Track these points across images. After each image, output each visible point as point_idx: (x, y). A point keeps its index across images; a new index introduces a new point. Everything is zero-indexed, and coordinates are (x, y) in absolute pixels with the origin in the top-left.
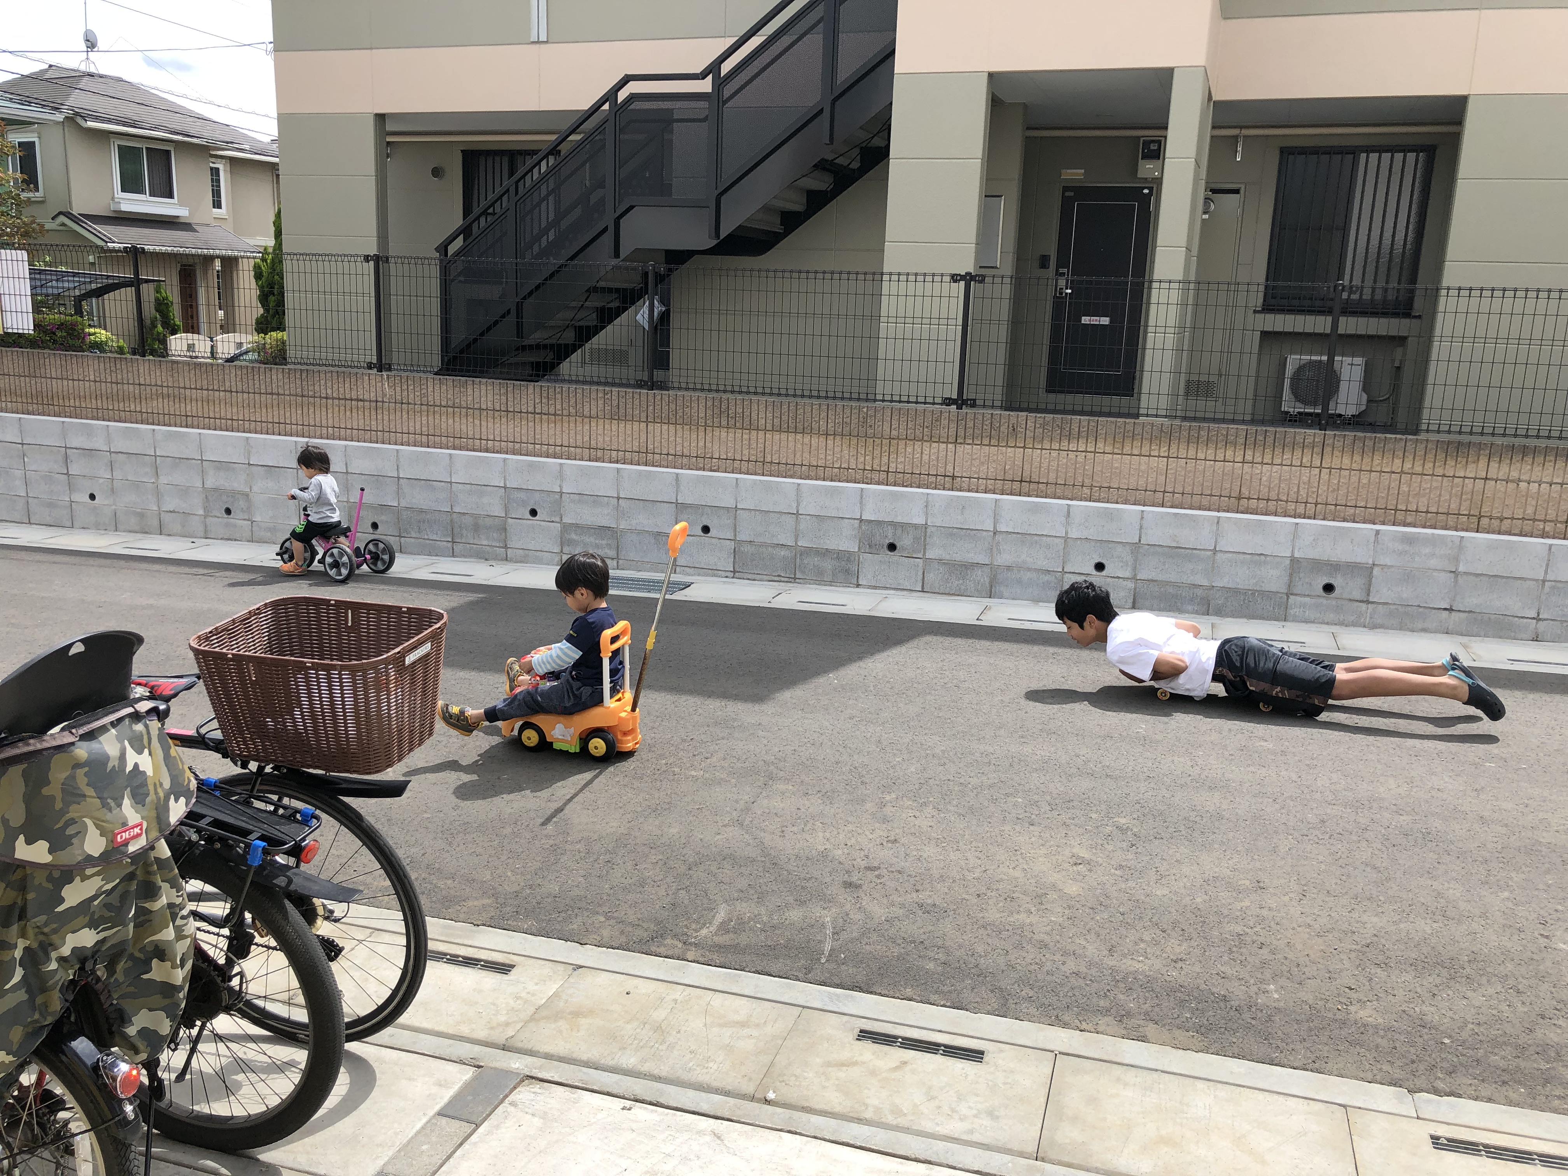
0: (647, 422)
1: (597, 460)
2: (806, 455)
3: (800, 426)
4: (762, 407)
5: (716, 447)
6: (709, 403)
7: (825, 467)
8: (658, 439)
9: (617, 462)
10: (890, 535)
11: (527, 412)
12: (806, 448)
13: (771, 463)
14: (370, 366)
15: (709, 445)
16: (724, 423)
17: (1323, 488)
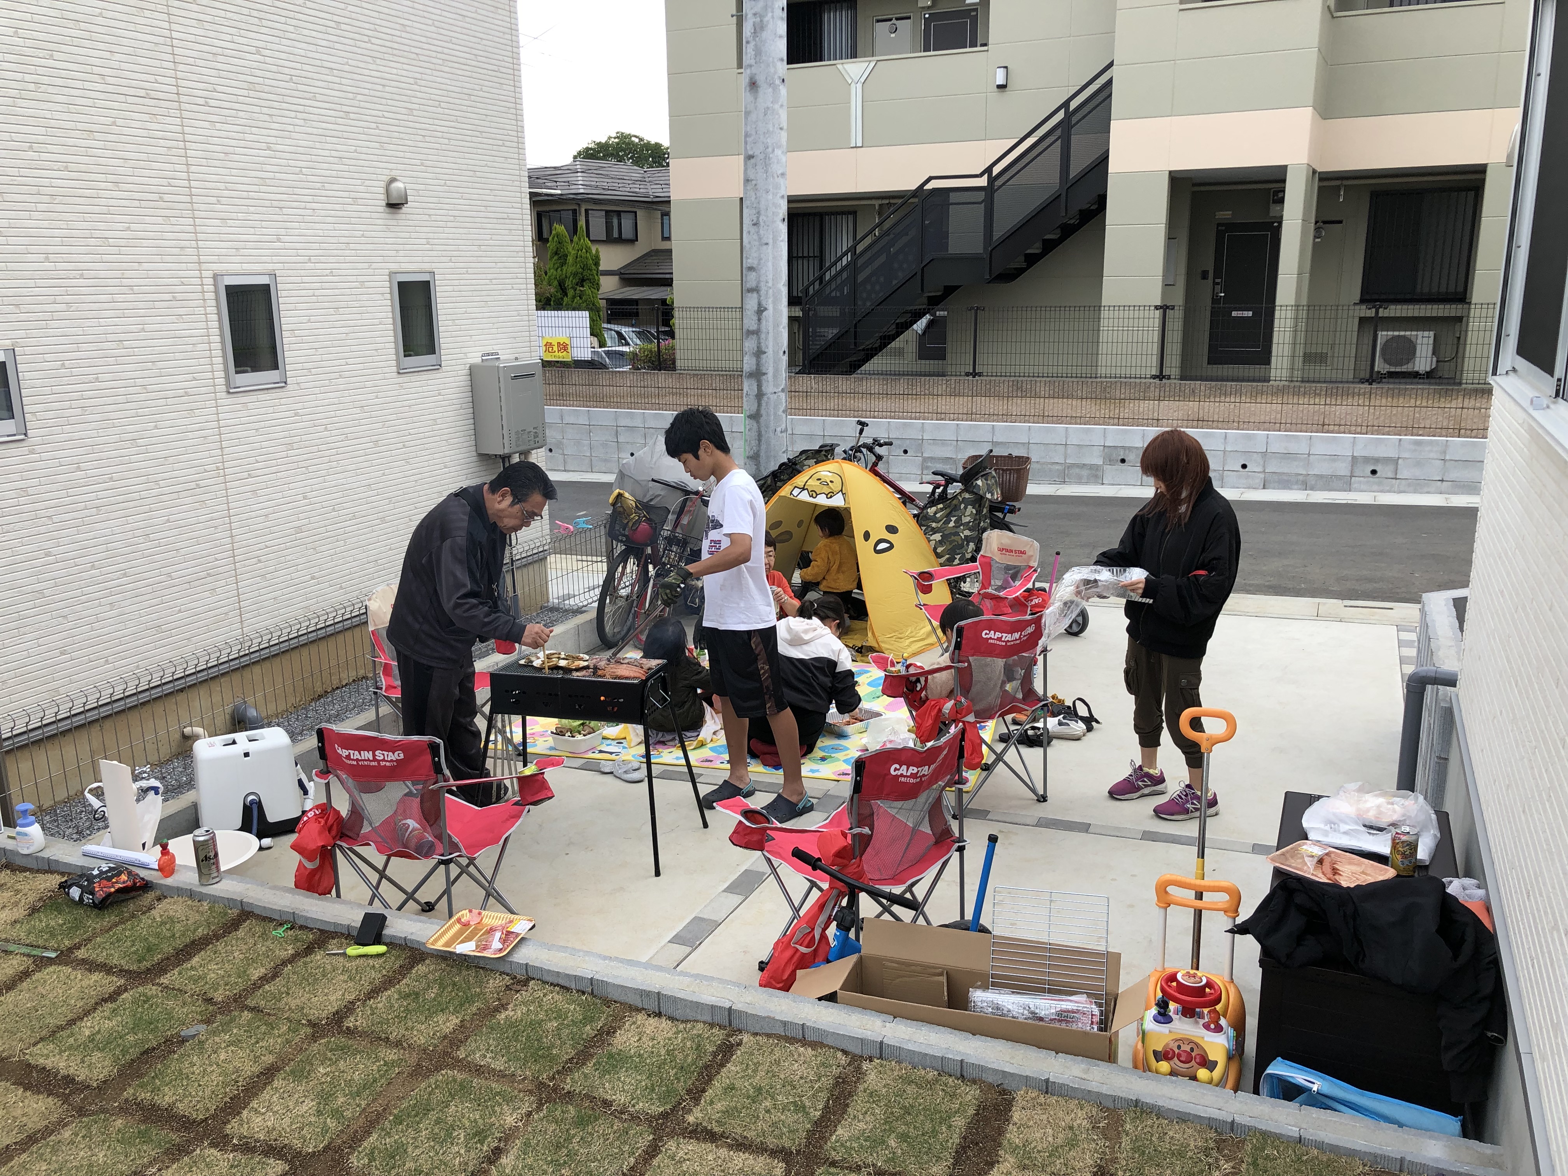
0: (972, 396)
1: (941, 419)
2: (1069, 411)
3: (1066, 394)
4: (1043, 384)
5: (1014, 409)
6: (1011, 384)
7: (1081, 418)
8: (979, 405)
9: (954, 420)
10: (1121, 454)
15: (1010, 408)
16: (1019, 395)
17: (1371, 417)
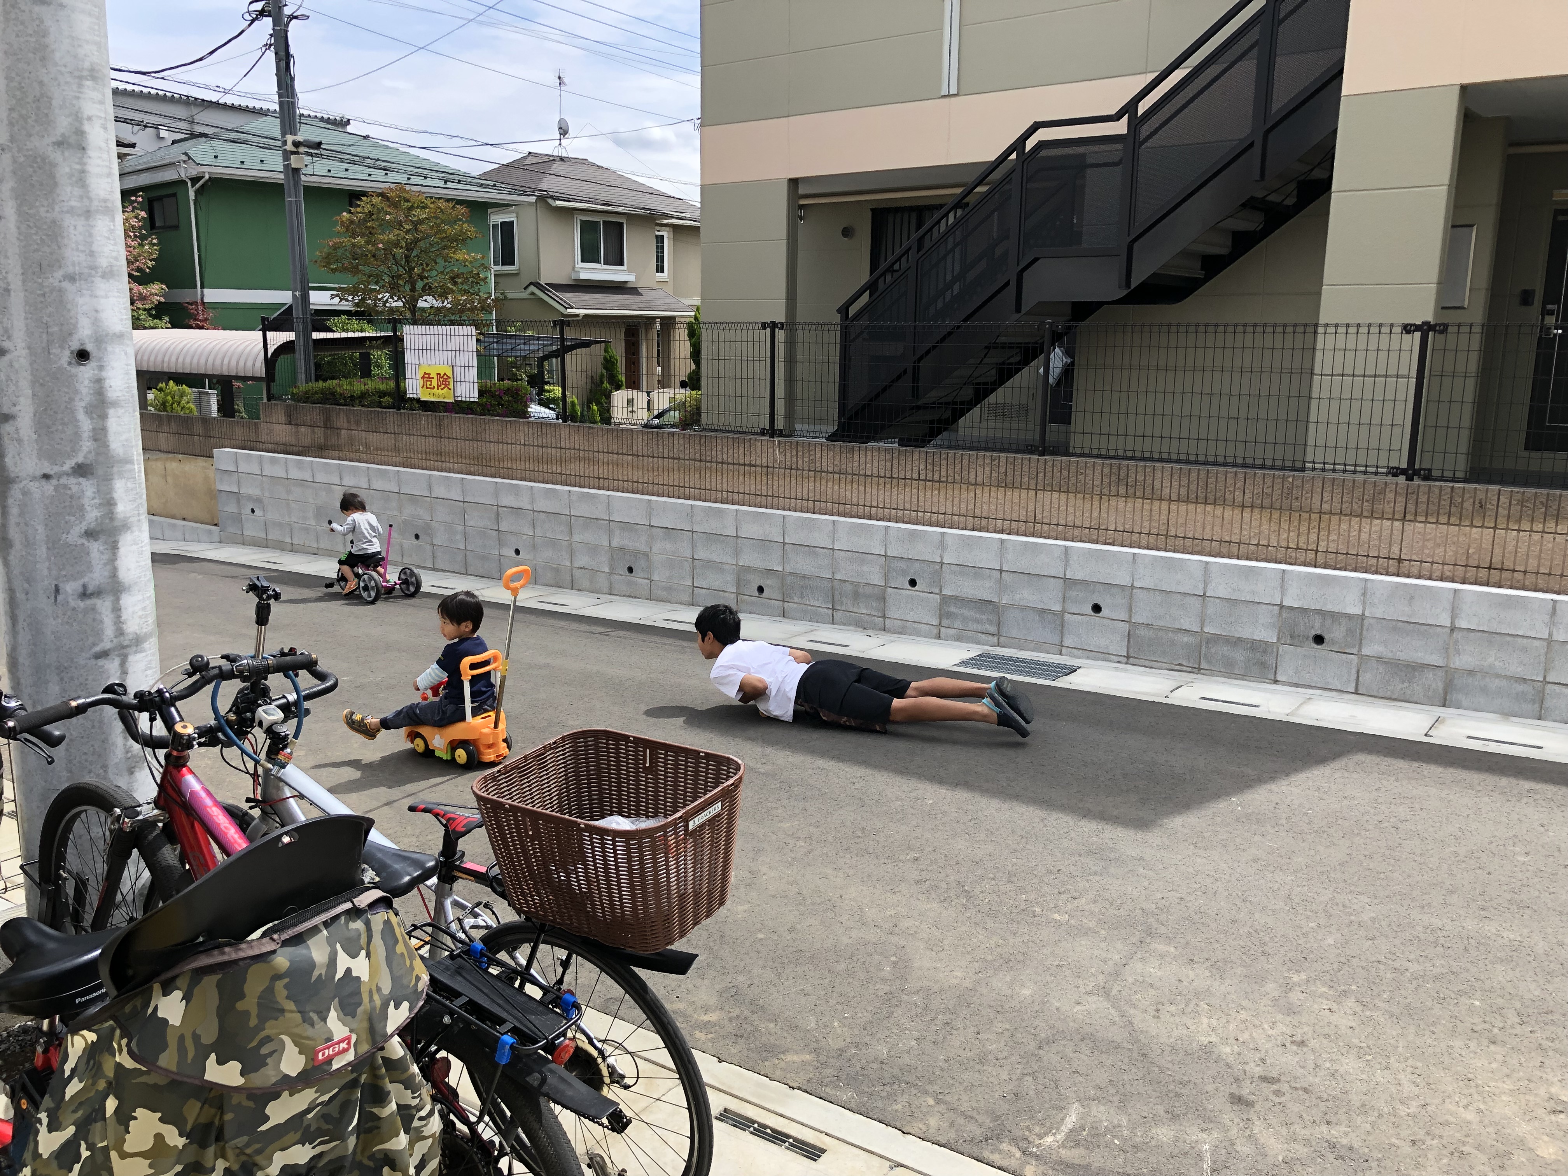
0: (1036, 490)
1: (980, 530)
2: (1217, 529)
3: (1211, 497)
4: (1167, 474)
5: (1112, 518)
6: (1107, 470)
7: (1239, 544)
8: (1047, 507)
9: (1002, 532)
10: (1317, 624)
11: (912, 479)
12: (1218, 521)
13: (1176, 536)
14: (763, 432)
15: (1104, 515)
16: (1122, 491)
